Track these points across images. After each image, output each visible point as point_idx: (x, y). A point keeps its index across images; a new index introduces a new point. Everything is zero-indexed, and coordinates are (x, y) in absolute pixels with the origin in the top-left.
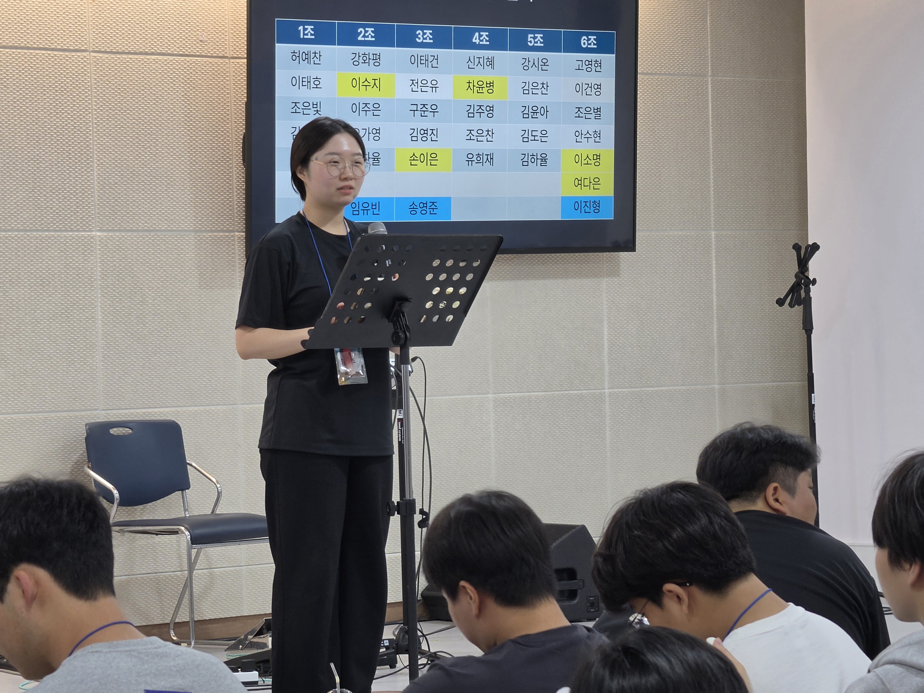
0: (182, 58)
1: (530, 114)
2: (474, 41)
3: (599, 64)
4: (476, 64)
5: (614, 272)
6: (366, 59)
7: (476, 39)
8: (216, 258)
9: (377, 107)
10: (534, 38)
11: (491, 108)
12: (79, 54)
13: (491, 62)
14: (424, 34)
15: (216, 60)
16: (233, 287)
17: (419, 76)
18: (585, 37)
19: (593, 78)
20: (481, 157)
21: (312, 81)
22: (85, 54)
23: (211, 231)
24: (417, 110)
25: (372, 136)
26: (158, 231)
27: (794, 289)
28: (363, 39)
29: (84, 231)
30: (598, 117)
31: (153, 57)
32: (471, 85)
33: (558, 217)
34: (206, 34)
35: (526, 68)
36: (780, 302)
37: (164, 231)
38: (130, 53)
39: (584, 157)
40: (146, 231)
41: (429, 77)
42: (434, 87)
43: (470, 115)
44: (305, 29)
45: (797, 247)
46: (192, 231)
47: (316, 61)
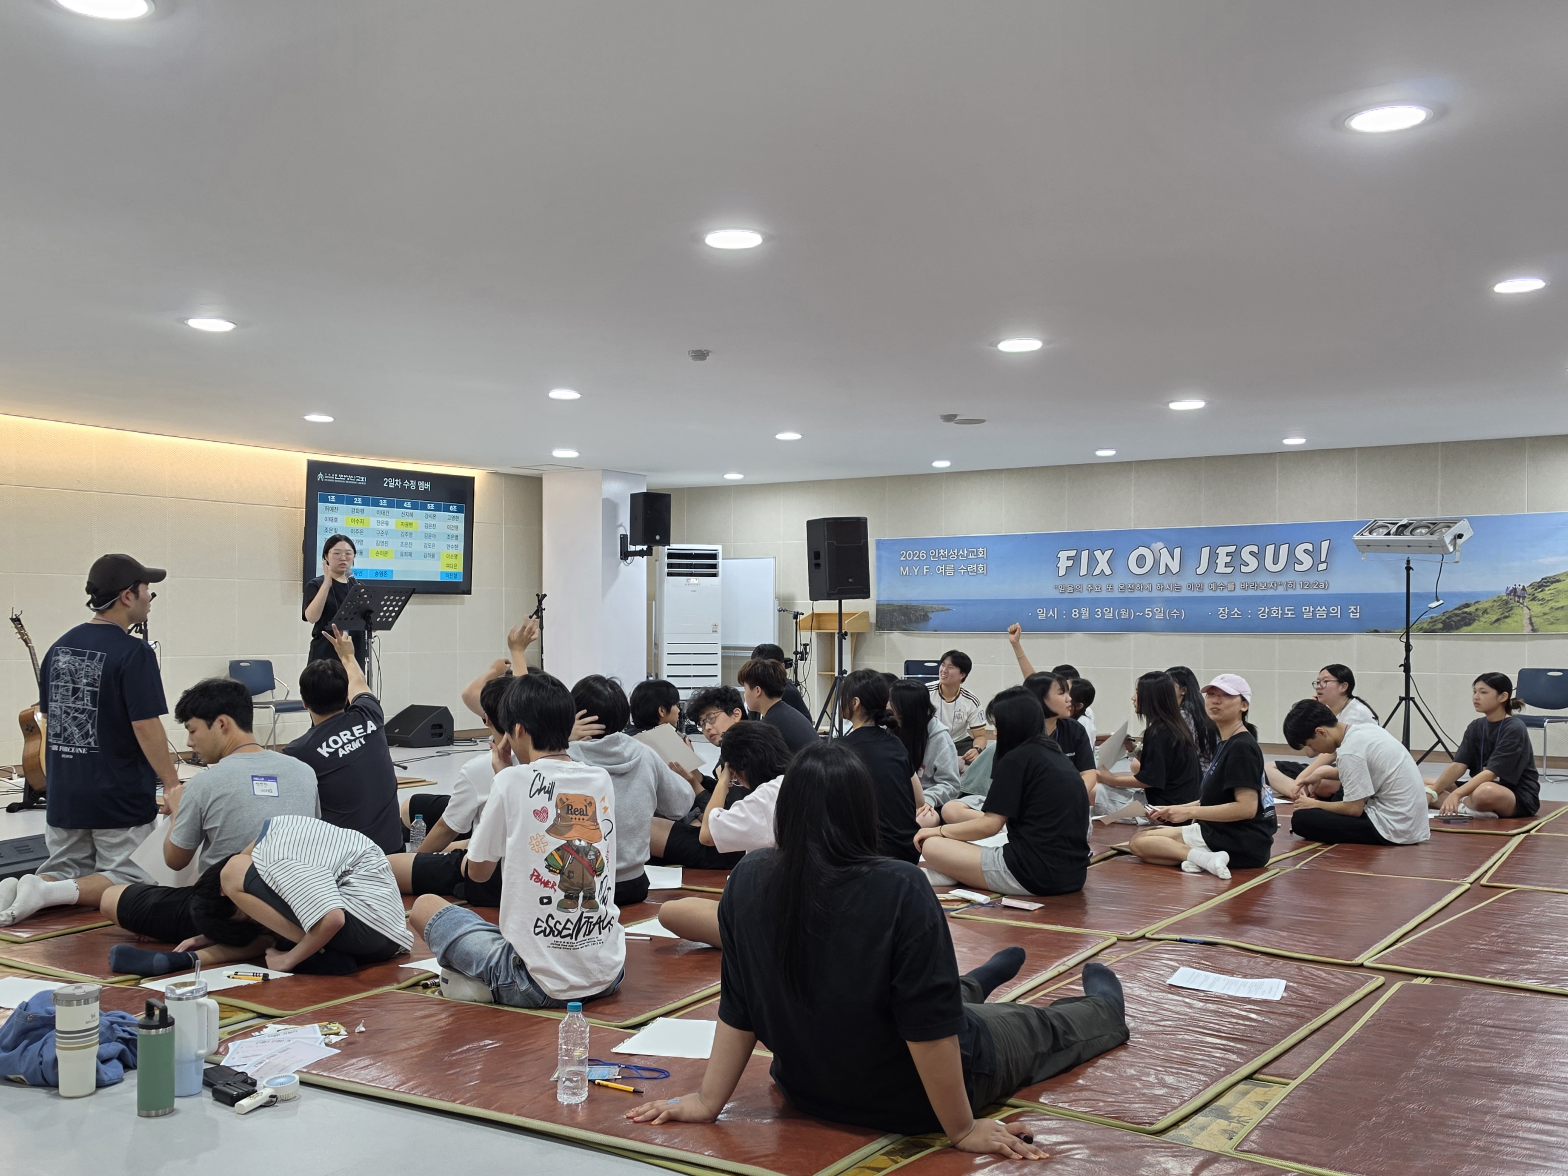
1: (428, 537)
2: (404, 505)
3: (457, 517)
4: (405, 515)
5: (462, 603)
9: (360, 530)
10: (431, 505)
11: (411, 534)
13: (412, 515)
14: (383, 502)
17: (381, 519)
18: (451, 507)
19: (455, 523)
20: (407, 554)
21: (334, 519)
24: (379, 533)
28: (357, 502)
30: (457, 539)
32: (403, 524)
33: (439, 580)
35: (426, 518)
39: (451, 555)
41: (385, 520)
42: (387, 524)
43: (402, 536)
44: (332, 498)
45: (538, 595)
47: (336, 511)
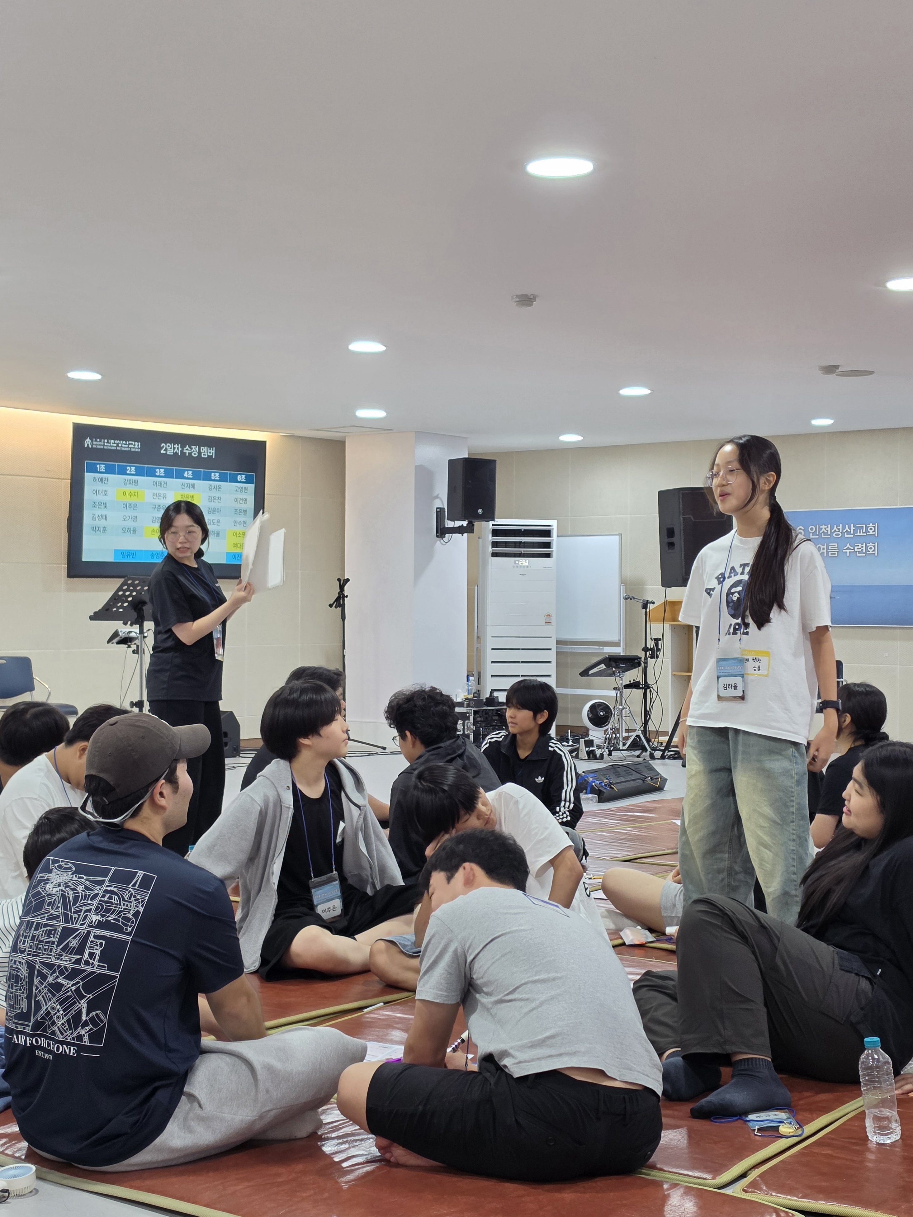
0: (38, 478)
1: (212, 512)
3: (246, 489)
4: (186, 487)
6: (131, 482)
7: (186, 475)
10: (215, 475)
13: (193, 486)
14: (160, 471)
15: (55, 480)
16: (60, 591)
17: (157, 491)
18: (239, 476)
19: (243, 496)
23: (50, 564)
24: (155, 508)
25: (132, 520)
27: (337, 600)
30: (245, 514)
31: (23, 477)
33: (225, 562)
34: (50, 467)
35: (210, 489)
36: (331, 606)
39: (238, 533)
41: (162, 492)
42: (164, 497)
44: (100, 467)
45: (339, 580)
47: (106, 482)
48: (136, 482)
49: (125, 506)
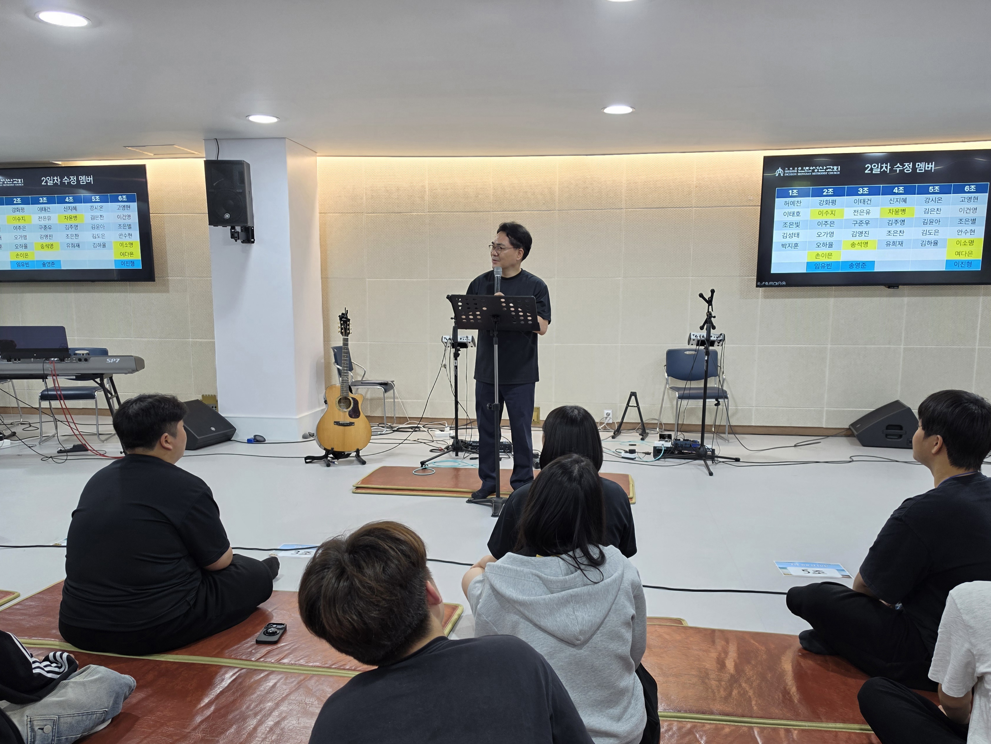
0: (739, 207)
1: (928, 223)
2: (894, 191)
3: (976, 198)
4: (895, 201)
6: (827, 203)
7: (896, 190)
8: (749, 287)
9: (832, 223)
10: (934, 188)
11: (904, 221)
12: (687, 209)
13: (905, 200)
14: (863, 190)
15: (756, 207)
16: (758, 298)
17: (859, 209)
18: (967, 186)
19: (971, 205)
20: (895, 243)
21: (795, 213)
22: (690, 208)
23: (748, 276)
24: (857, 223)
25: (828, 235)
26: (721, 276)
28: (826, 194)
29: (684, 276)
30: (974, 223)
31: (724, 208)
32: (891, 211)
34: (752, 197)
35: (927, 202)
37: (724, 276)
38: (713, 207)
39: (963, 242)
40: (715, 276)
41: (865, 208)
42: (868, 213)
43: (890, 224)
44: (793, 192)
46: (738, 276)
47: (798, 204)
48: (834, 202)
49: (819, 223)
